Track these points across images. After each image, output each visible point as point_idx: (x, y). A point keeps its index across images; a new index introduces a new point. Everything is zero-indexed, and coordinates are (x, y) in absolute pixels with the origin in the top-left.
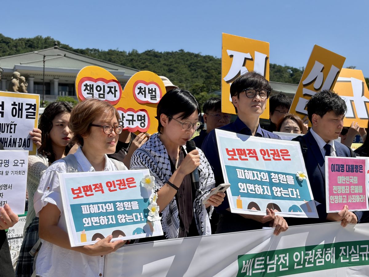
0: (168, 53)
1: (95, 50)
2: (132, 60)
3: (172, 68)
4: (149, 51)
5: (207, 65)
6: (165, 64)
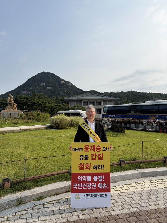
0: (127, 92)
1: (107, 93)
2: (117, 95)
3: (128, 96)
4: (122, 92)
5: (138, 95)
6: (126, 95)
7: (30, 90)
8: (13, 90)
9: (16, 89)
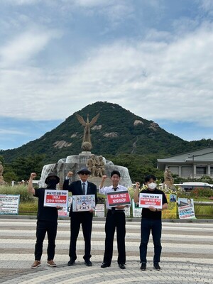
7: (72, 138)
8: (37, 140)
9: (43, 137)
